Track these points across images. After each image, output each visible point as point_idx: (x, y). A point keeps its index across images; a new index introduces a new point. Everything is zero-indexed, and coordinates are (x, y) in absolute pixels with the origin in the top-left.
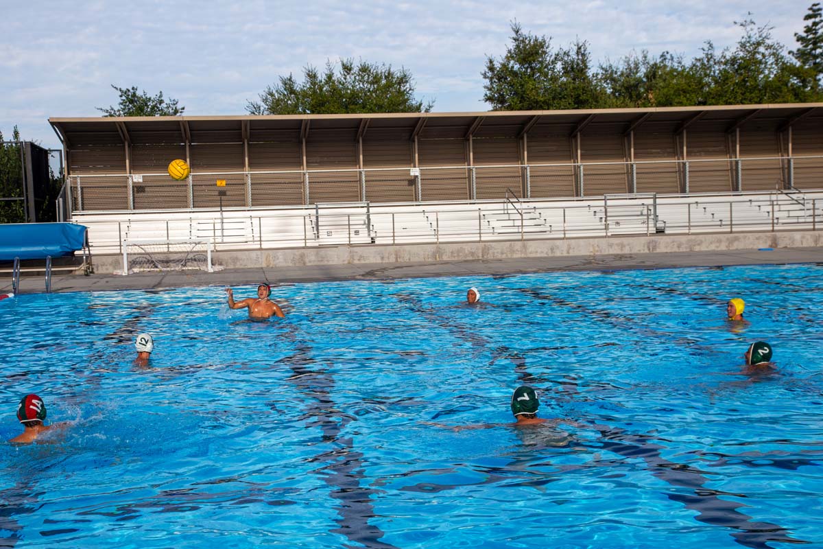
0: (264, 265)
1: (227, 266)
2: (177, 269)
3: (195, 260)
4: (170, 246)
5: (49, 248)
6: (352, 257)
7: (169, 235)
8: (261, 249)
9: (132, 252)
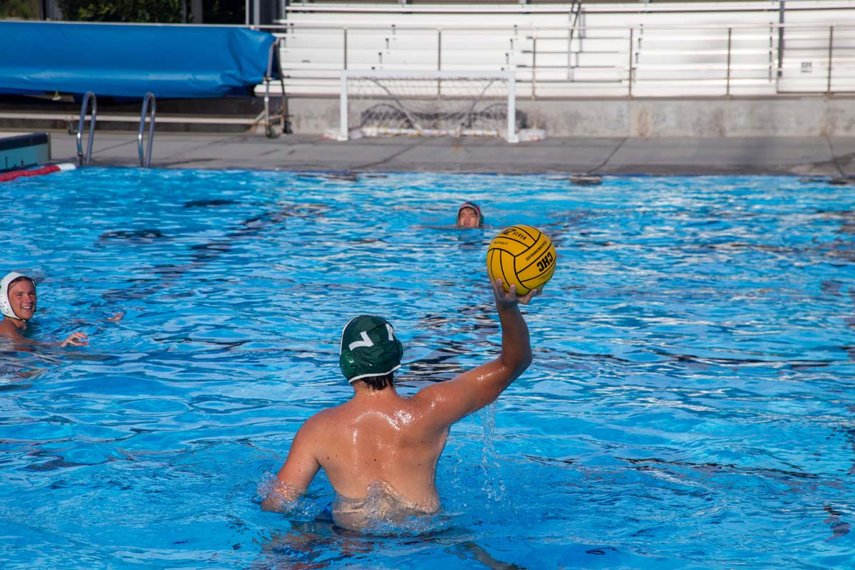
0: (633, 133)
1: (556, 130)
2: (452, 132)
3: (488, 116)
4: (443, 84)
5: (202, 77)
6: (832, 122)
7: (442, 61)
8: (630, 98)
9: (362, 92)
